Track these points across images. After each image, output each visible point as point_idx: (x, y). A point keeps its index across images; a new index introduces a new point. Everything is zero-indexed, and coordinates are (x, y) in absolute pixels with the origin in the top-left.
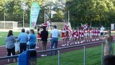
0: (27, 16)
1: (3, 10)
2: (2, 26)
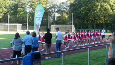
0: (31, 18)
1: (7, 12)
2: (6, 28)
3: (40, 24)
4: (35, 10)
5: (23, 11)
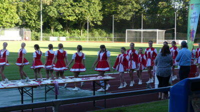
1: (140, 10)
2: (138, 38)
3: (195, 29)
4: (189, 5)
5: (166, 7)
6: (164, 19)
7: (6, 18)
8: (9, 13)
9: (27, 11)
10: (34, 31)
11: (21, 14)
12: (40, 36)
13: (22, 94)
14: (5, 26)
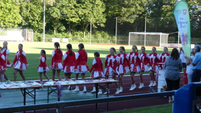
2: (141, 41)
5: (170, 11)
6: (168, 23)
7: (9, 18)
8: (12, 13)
9: (30, 12)
10: (36, 32)
11: (24, 14)
12: (43, 37)
13: (24, 95)
14: (8, 26)
